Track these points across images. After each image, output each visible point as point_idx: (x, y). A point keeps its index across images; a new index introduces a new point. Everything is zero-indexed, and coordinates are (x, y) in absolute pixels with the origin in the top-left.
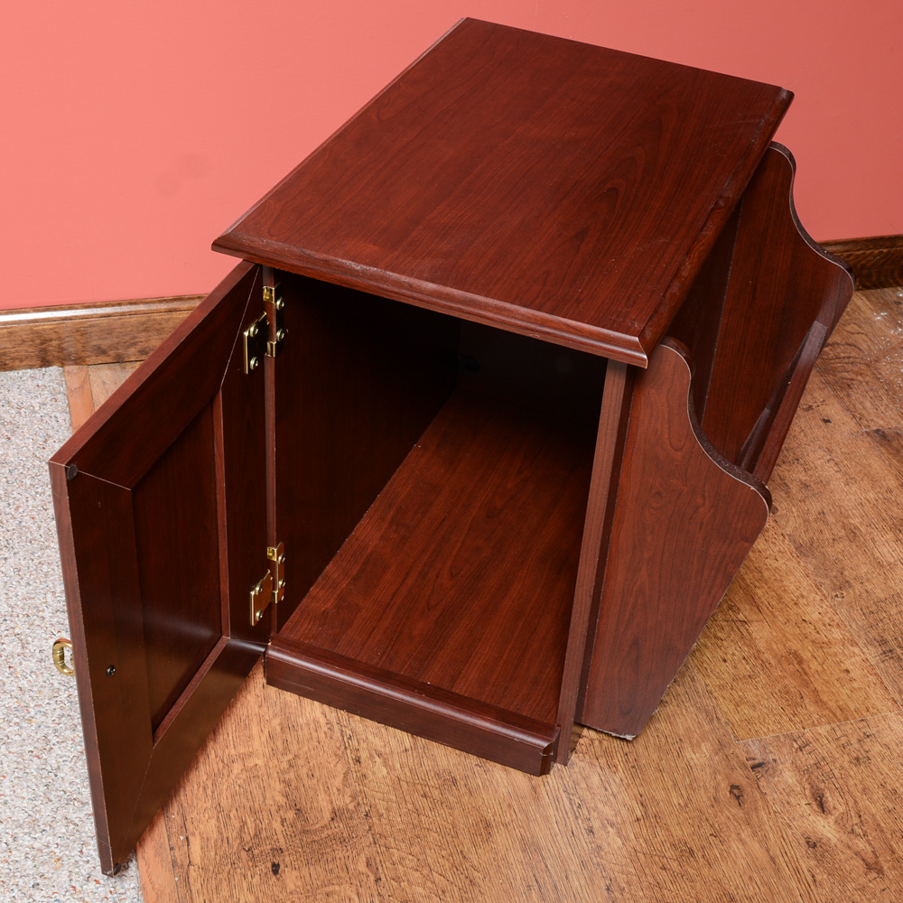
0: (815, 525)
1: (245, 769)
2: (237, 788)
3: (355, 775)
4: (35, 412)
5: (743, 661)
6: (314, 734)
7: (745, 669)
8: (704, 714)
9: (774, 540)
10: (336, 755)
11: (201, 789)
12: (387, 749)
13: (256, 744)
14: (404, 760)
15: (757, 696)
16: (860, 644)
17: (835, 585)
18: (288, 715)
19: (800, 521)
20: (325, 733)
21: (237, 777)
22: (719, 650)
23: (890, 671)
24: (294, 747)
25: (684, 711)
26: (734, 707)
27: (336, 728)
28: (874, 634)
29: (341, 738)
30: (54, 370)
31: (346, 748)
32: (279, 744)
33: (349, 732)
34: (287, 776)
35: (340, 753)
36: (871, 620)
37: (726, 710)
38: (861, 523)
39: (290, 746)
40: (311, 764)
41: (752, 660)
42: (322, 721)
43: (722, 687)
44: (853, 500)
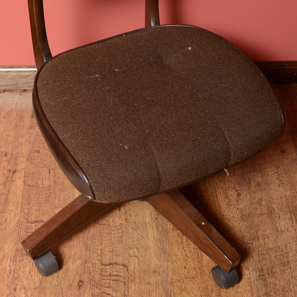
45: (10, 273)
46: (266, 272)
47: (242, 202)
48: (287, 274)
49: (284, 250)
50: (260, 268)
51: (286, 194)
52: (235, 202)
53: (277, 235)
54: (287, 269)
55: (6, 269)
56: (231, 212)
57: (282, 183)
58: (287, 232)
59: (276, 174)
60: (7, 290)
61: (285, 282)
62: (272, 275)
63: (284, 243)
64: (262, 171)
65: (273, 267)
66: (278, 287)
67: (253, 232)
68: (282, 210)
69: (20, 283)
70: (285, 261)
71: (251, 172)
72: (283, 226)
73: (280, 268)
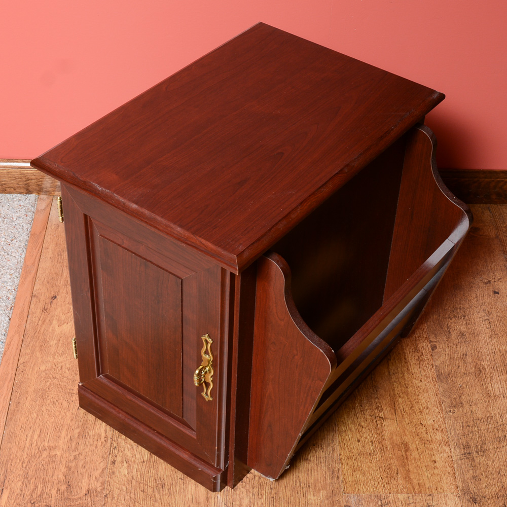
0: (457, 362)
1: (49, 456)
2: (41, 466)
3: (109, 471)
4: (13, 221)
5: (370, 443)
6: (95, 442)
7: (369, 448)
8: (331, 473)
9: (424, 368)
10: (103, 457)
11: (21, 463)
12: (133, 459)
13: (61, 442)
14: (140, 467)
15: (369, 467)
16: (452, 445)
17: (452, 404)
18: (85, 428)
19: (448, 357)
20: (102, 443)
21: (43, 460)
22: (358, 434)
23: (463, 466)
24: (81, 448)
25: (319, 468)
26: (351, 472)
27: (109, 440)
28: (464, 440)
29: (109, 447)
30: (33, 196)
31: (110, 454)
32: (74, 444)
33: (115, 445)
34: (70, 464)
35: (105, 456)
36: (466, 431)
37: (345, 472)
38: (488, 366)
39: (79, 446)
40: (87, 460)
41: (377, 444)
42: (103, 435)
43: (349, 458)
44: (490, 349)
45: (105, 441)
46: (473, 449)
47: (439, 358)
48: (503, 453)
49: (499, 421)
50: (465, 444)
51: (501, 348)
52: (429, 357)
53: (489, 401)
54: (503, 446)
55: (100, 435)
56: (423, 369)
57: (495, 334)
58: (503, 398)
59: (487, 322)
60: (102, 464)
61: (501, 463)
62: (482, 454)
63: (499, 411)
64: (467, 318)
65: (483, 443)
66: (491, 469)
67: (455, 396)
68: (496, 369)
69: (121, 454)
70: (500, 436)
71: (450, 318)
72: (497, 390)
73: (493, 445)
